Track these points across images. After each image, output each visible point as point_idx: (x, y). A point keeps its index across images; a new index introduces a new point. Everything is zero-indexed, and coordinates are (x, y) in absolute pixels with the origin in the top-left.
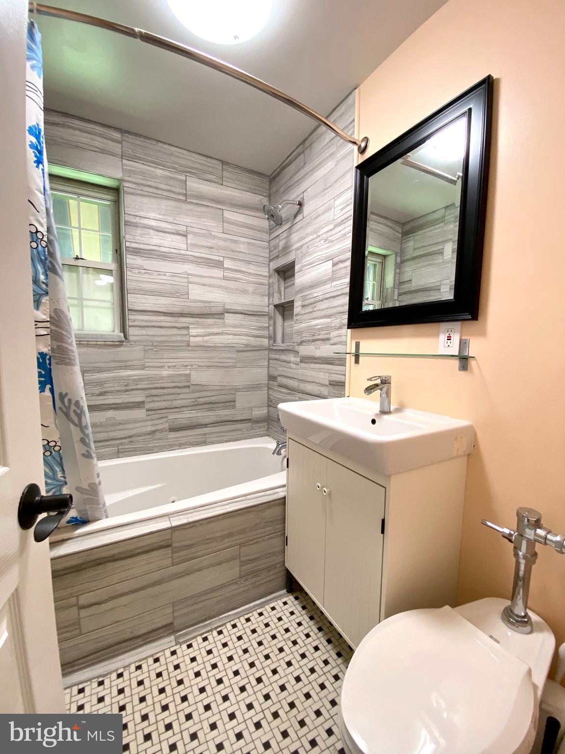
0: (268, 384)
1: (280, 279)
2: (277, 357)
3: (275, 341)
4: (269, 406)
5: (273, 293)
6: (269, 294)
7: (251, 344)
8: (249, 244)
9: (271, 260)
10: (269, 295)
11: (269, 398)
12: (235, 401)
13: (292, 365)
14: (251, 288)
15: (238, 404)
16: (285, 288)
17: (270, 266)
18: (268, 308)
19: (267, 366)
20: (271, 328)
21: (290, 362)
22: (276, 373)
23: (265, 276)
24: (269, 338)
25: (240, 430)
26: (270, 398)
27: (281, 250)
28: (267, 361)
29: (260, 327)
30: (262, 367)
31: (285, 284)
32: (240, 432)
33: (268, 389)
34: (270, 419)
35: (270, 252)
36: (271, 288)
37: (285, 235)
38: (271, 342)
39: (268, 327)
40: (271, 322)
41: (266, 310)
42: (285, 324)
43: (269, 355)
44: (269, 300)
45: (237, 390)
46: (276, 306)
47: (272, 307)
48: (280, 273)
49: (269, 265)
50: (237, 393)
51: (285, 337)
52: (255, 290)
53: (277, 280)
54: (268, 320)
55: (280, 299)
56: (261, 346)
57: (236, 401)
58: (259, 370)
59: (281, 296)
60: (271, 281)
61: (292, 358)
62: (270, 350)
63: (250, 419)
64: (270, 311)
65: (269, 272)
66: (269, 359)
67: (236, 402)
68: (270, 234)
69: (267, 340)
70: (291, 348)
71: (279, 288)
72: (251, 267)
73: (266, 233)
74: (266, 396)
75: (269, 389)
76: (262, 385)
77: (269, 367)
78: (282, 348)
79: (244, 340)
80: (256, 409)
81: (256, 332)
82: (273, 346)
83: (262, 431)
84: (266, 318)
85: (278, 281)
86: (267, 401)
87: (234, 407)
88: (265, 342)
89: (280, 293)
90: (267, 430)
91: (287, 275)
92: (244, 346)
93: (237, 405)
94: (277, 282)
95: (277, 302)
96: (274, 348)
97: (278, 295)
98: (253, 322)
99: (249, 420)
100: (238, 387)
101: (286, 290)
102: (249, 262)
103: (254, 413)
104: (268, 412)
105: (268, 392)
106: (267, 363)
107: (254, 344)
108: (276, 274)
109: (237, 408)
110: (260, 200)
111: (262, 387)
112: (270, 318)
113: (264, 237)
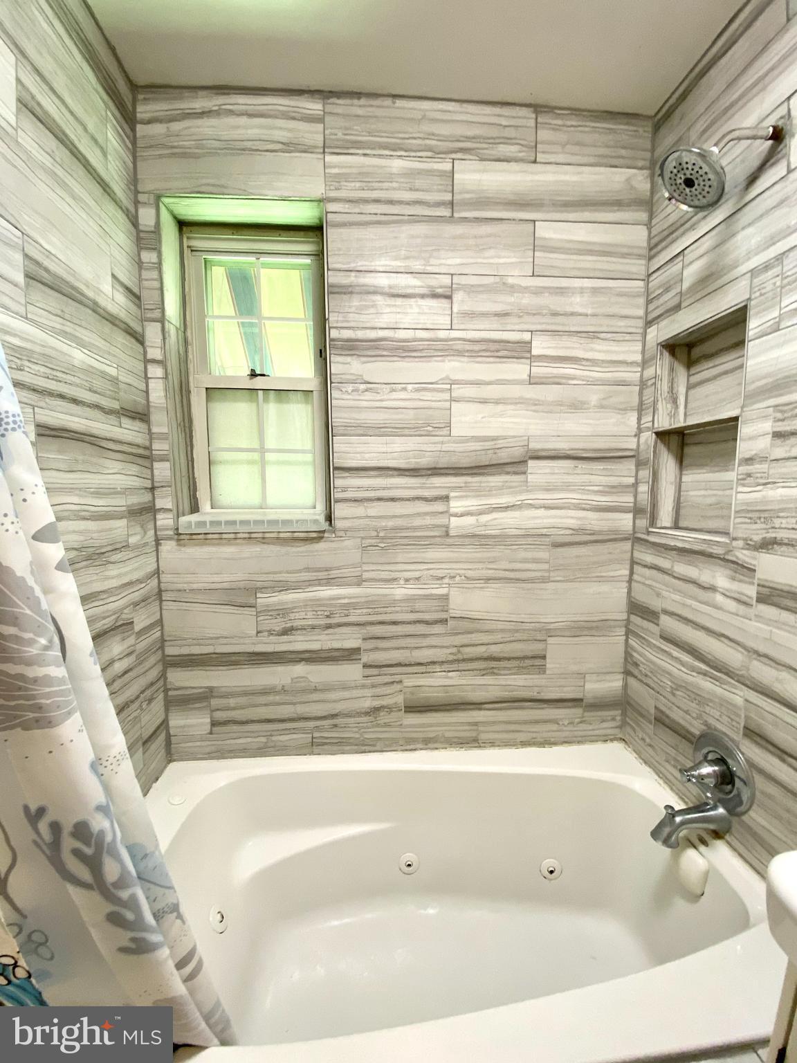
0: (628, 620)
1: (676, 365)
2: (665, 563)
3: (653, 521)
4: (627, 673)
5: (655, 403)
6: (641, 403)
7: (589, 527)
8: (595, 291)
9: (649, 324)
10: (641, 409)
11: (628, 655)
12: (544, 657)
13: (719, 598)
14: (594, 396)
15: (550, 664)
16: (690, 387)
17: (648, 337)
18: (635, 440)
19: (627, 578)
20: (643, 488)
21: (713, 589)
22: (656, 604)
23: (632, 363)
24: (637, 511)
25: (555, 722)
26: (632, 656)
27: (690, 289)
28: (628, 567)
29: (613, 487)
30: (611, 580)
31: (689, 376)
32: (555, 727)
33: (627, 635)
34: (629, 703)
35: (649, 302)
36: (648, 392)
37: (707, 243)
38: (643, 523)
39: (636, 485)
40: (645, 474)
41: (632, 444)
42: (685, 478)
43: (632, 553)
44: (639, 419)
45: (549, 632)
46: (662, 435)
47: (648, 438)
48: (677, 350)
49: (645, 334)
50: (550, 640)
51: (682, 512)
52: (604, 399)
53: (666, 367)
54: (633, 467)
55: (673, 415)
56: (615, 532)
57: (547, 657)
58: (605, 588)
59: (677, 407)
60: (650, 372)
61: (721, 578)
62: (636, 540)
63: (581, 700)
64: (642, 447)
65: (643, 352)
66: (633, 562)
67: (548, 660)
68: (650, 258)
69: (630, 516)
70: (718, 551)
71: (672, 388)
72: (599, 345)
73: (640, 256)
74: (622, 648)
75: (629, 632)
76: (612, 623)
77: (630, 581)
78: (680, 545)
79: (570, 519)
80: (594, 677)
81: (604, 500)
82: (649, 533)
83: (608, 727)
84: (630, 465)
85: (672, 370)
86: (623, 660)
87: (542, 670)
88: (625, 521)
89: (675, 401)
90: (620, 727)
91: (697, 352)
92: (571, 532)
93: (548, 665)
94: (666, 373)
95: (664, 423)
96: (652, 539)
97: (669, 406)
98: (598, 475)
99: (576, 702)
100: (552, 626)
101: (692, 392)
102: (593, 335)
103: (589, 686)
104: (625, 686)
105: (627, 641)
106: (627, 572)
107: (596, 528)
108: (666, 354)
109: (547, 672)
110: (628, 180)
111: (615, 627)
112: (640, 464)
113: (634, 269)
